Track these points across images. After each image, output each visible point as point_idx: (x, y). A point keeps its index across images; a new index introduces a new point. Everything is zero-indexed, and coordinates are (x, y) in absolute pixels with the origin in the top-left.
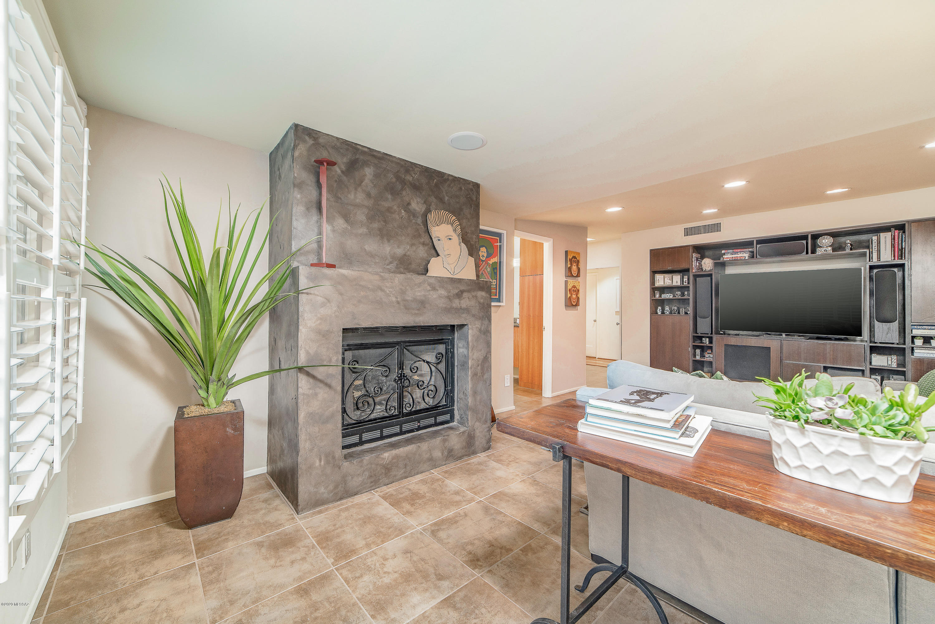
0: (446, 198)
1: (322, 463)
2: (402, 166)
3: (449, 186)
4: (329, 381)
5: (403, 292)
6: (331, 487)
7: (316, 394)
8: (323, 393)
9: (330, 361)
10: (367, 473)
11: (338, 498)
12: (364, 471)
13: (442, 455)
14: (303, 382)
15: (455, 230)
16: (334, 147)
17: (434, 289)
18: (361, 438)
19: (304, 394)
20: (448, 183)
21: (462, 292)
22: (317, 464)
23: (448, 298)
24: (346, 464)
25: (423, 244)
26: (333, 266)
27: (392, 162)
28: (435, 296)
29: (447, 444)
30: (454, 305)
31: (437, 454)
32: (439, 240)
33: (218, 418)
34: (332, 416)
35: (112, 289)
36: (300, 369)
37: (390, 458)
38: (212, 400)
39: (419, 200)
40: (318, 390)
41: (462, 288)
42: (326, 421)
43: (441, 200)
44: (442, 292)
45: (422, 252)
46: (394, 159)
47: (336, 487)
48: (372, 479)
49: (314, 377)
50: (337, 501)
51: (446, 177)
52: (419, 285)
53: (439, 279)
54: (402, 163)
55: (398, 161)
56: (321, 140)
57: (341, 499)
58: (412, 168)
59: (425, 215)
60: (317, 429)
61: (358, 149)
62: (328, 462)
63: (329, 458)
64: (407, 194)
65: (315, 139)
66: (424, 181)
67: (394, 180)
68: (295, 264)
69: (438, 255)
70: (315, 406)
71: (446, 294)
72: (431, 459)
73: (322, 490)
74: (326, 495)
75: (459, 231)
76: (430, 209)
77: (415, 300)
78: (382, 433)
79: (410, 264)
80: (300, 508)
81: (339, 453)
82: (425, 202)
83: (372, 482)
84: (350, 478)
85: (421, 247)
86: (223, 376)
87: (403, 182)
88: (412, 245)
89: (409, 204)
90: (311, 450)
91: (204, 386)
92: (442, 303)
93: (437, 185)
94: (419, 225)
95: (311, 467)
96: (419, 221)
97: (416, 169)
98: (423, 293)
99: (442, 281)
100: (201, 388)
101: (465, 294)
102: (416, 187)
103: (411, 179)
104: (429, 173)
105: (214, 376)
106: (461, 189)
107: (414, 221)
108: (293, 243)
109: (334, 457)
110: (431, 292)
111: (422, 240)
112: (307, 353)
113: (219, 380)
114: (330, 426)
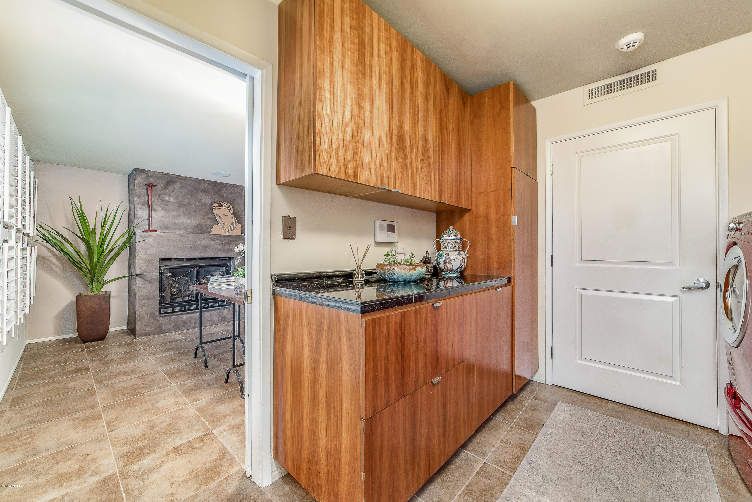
0: (225, 195)
1: (148, 317)
2: (197, 182)
3: (227, 189)
4: (152, 281)
5: (194, 242)
6: (153, 328)
7: (145, 287)
8: (149, 287)
9: (153, 272)
10: (173, 324)
11: (157, 333)
12: (171, 323)
13: (218, 319)
14: (138, 281)
15: (229, 211)
16: (157, 177)
17: (213, 240)
18: (173, 310)
19: (139, 287)
20: (226, 187)
21: (231, 241)
22: (146, 317)
23: (222, 244)
24: (161, 319)
25: (210, 219)
26: (156, 231)
27: (191, 180)
28: (214, 244)
29: (221, 314)
30: (226, 248)
31: (215, 318)
32: (219, 216)
33: (98, 297)
34: (154, 297)
35: (48, 242)
36: (137, 275)
37: (187, 318)
38: (95, 289)
39: (207, 197)
40: (146, 285)
41: (231, 239)
42: (151, 299)
43: (222, 197)
44: (219, 242)
45: (209, 222)
46: (192, 179)
47: (156, 328)
48: (176, 327)
49: (144, 279)
50: (157, 334)
51: (225, 185)
52: (204, 239)
53: (216, 235)
54: (197, 180)
55: (195, 180)
56: (150, 174)
57: (158, 334)
58: (203, 182)
59: (211, 205)
60: (145, 302)
61: (170, 176)
62: (151, 317)
63: (152, 315)
64: (200, 195)
65: (146, 174)
66: (210, 187)
67: (192, 189)
68: (135, 231)
69: (219, 224)
70: (145, 292)
71: (221, 242)
72: (211, 320)
73: (148, 329)
74: (150, 332)
75: (232, 211)
76: (214, 201)
77: (201, 246)
78: (185, 308)
79: (202, 228)
80: (136, 336)
81: (157, 313)
82: (211, 198)
83: (176, 328)
84: (164, 325)
85: (209, 220)
86: (100, 279)
87: (198, 189)
88: (203, 219)
89: (201, 199)
90: (143, 311)
91: (91, 283)
92: (218, 247)
93: (219, 190)
94: (207, 209)
95: (142, 319)
96: (208, 207)
97: (206, 183)
98: (206, 242)
99: (218, 237)
100: (89, 284)
101: (233, 243)
102: (205, 192)
103: (203, 188)
104: (213, 184)
105: (95, 279)
106: (234, 190)
107: (204, 208)
108: (135, 221)
109: (155, 315)
110: (211, 242)
111: (210, 217)
112: (141, 269)
113: (98, 281)
114: (152, 301)
